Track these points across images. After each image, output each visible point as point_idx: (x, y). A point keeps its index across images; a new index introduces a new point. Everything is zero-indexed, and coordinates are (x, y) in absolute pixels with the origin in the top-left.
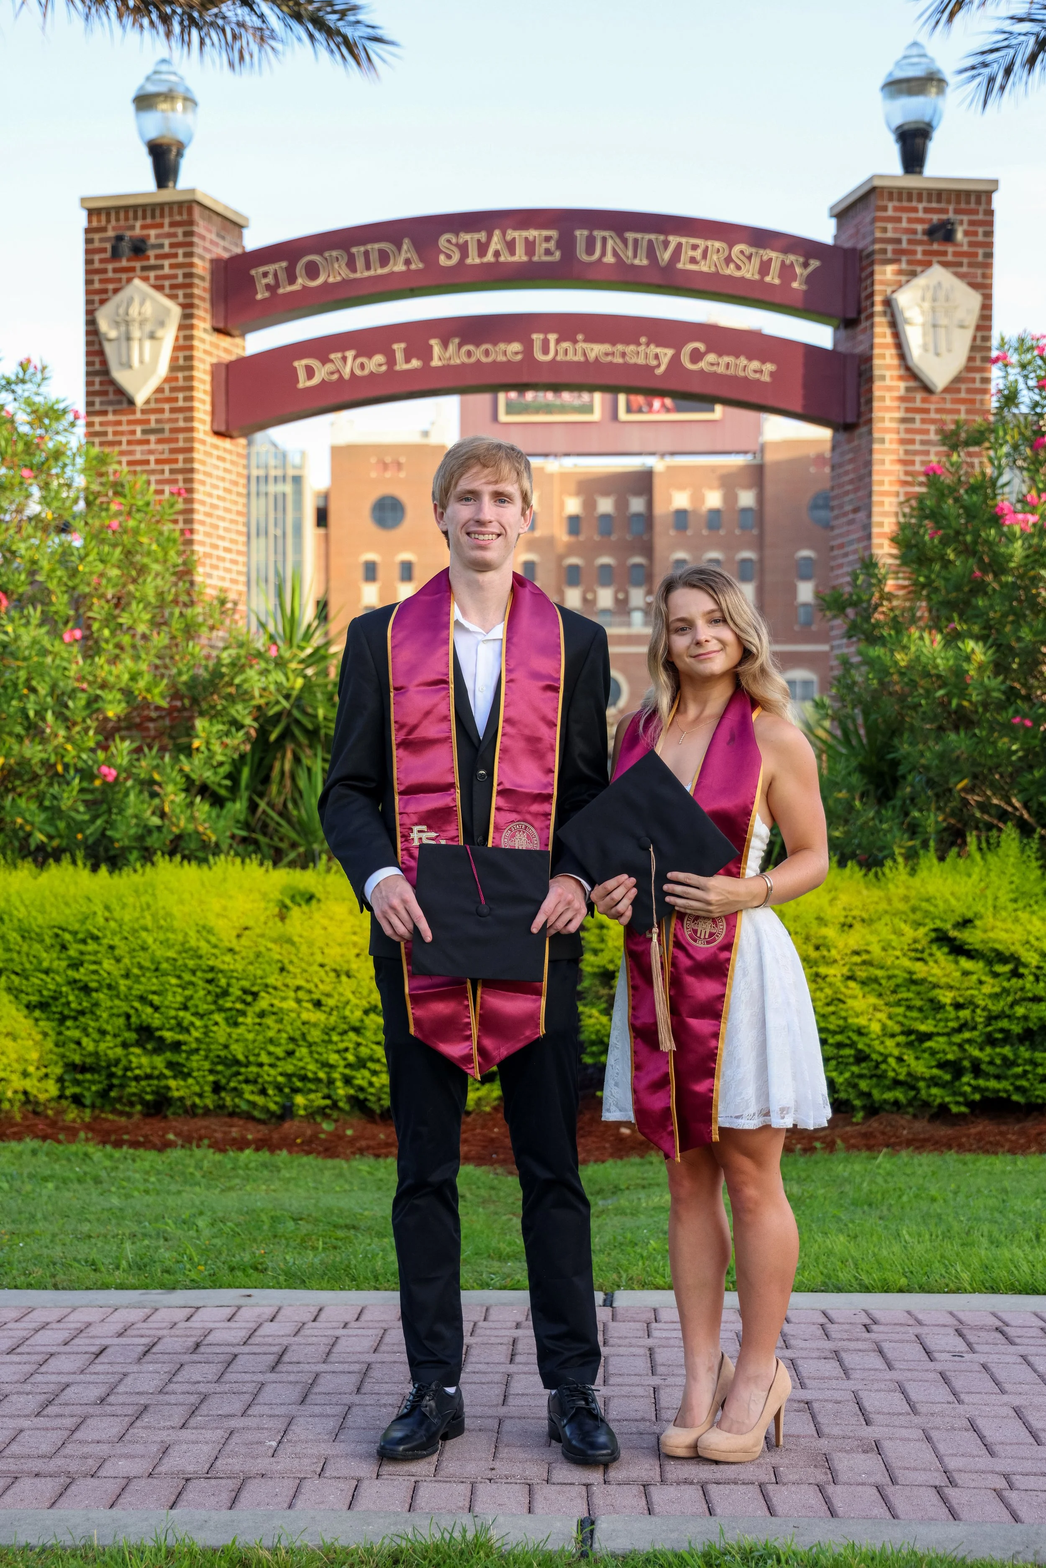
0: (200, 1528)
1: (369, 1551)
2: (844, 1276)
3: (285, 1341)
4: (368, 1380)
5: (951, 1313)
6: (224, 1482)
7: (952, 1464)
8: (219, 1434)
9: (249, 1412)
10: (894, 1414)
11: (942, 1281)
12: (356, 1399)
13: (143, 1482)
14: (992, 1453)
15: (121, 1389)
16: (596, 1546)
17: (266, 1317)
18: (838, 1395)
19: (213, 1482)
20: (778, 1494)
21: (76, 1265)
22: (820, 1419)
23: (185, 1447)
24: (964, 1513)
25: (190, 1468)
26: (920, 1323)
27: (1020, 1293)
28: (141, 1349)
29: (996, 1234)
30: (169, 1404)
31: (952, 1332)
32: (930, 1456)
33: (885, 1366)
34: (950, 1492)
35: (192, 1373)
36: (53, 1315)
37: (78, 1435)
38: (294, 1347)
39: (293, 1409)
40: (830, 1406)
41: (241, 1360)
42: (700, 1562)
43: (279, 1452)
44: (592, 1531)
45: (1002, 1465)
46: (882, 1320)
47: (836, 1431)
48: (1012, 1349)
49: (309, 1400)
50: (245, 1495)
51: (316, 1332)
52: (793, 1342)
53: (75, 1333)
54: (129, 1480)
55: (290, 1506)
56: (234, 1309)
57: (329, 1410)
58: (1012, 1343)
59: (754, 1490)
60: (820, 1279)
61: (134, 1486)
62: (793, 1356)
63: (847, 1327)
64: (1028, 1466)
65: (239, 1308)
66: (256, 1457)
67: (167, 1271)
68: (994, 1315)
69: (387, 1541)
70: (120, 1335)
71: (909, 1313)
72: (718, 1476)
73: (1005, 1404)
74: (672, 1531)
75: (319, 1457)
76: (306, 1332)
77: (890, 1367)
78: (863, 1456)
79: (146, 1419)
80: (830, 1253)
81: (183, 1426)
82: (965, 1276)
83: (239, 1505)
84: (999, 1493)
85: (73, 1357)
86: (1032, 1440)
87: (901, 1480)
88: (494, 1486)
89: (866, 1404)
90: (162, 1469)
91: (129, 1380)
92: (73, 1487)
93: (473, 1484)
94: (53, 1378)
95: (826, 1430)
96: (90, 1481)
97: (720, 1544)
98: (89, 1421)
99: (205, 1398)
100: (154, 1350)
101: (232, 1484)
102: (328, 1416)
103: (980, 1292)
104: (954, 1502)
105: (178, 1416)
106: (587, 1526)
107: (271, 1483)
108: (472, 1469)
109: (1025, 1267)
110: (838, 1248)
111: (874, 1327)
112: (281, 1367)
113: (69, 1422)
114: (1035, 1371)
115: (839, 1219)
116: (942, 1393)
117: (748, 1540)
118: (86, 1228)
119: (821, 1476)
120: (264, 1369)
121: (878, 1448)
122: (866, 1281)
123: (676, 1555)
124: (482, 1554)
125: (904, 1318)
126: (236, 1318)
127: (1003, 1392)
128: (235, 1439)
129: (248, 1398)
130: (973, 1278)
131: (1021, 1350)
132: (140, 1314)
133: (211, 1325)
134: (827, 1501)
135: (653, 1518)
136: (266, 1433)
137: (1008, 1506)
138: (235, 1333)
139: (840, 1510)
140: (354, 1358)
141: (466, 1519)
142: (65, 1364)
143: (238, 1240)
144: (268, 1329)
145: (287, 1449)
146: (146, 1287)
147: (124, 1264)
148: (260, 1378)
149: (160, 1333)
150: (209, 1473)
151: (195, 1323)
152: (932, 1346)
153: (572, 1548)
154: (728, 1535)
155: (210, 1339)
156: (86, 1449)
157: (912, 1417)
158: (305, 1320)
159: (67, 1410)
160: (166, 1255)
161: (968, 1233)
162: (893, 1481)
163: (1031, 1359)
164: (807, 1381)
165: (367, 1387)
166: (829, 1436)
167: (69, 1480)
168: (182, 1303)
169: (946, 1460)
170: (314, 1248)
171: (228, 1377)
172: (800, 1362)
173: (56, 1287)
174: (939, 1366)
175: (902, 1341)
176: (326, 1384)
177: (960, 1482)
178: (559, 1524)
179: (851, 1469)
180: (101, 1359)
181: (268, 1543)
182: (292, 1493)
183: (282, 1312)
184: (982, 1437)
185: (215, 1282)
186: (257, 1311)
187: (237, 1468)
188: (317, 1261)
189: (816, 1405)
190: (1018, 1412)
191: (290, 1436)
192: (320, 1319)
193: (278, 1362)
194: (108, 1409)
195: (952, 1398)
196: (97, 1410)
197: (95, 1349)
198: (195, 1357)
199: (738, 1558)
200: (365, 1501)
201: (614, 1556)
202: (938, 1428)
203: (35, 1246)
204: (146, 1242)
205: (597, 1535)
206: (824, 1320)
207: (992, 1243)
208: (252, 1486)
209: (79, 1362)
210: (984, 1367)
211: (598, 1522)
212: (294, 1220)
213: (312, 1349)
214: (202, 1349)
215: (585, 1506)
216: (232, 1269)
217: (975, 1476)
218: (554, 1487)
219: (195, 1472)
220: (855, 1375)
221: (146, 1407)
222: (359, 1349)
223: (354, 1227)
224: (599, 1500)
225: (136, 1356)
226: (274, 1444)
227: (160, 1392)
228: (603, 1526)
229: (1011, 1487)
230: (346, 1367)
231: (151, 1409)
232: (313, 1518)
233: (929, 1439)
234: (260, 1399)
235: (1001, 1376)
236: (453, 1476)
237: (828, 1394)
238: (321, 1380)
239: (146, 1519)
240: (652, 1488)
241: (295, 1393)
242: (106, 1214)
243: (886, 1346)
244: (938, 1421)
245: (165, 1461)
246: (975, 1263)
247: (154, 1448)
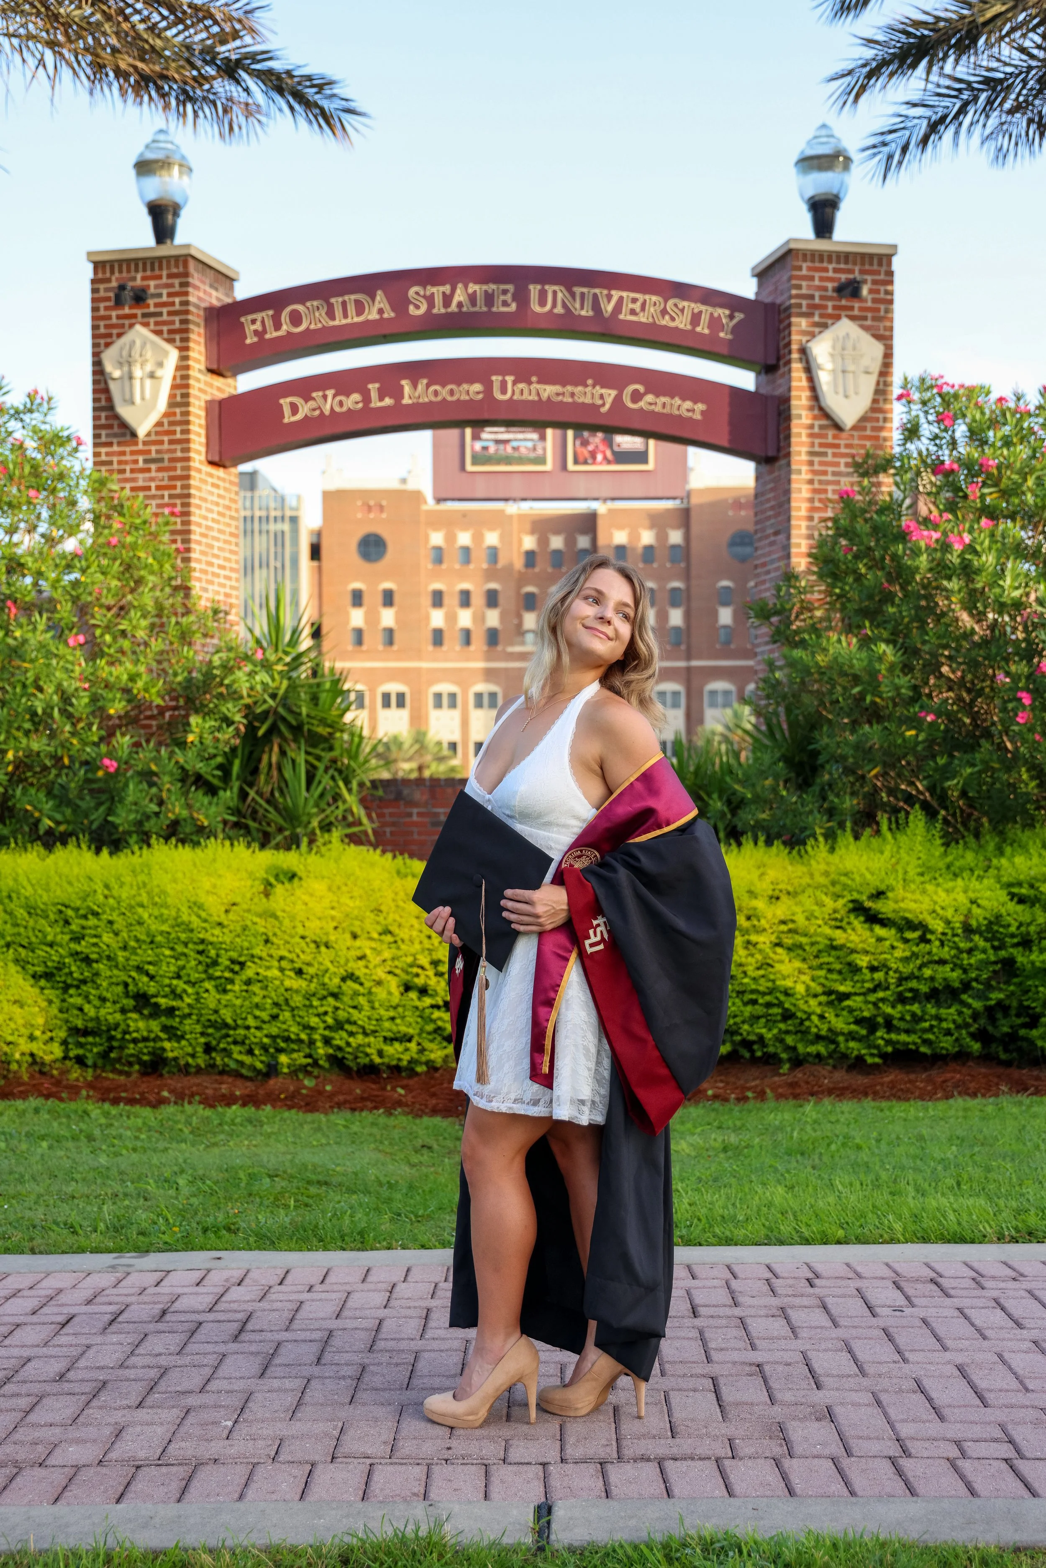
0: (145, 1526)
1: (317, 1550)
2: (786, 1229)
3: (249, 1307)
4: (329, 1349)
5: (887, 1265)
6: (174, 1469)
7: (905, 1430)
8: (176, 1413)
9: (208, 1388)
10: (843, 1376)
11: (876, 1232)
12: (316, 1370)
13: (91, 1471)
14: (942, 1418)
15: (82, 1363)
16: (553, 1537)
17: (234, 1280)
18: (787, 1357)
19: (164, 1469)
20: (737, 1471)
21: (55, 1227)
22: (773, 1384)
23: (138, 1429)
24: (920, 1489)
25: (142, 1454)
26: (859, 1276)
27: (949, 1242)
28: (108, 1317)
29: (920, 1181)
30: (128, 1380)
31: (891, 1285)
32: (881, 1422)
33: (830, 1324)
34: (904, 1463)
35: (155, 1344)
36: (23, 1282)
37: (32, 1418)
38: (259, 1314)
39: (252, 1384)
40: (780, 1368)
41: (203, 1330)
42: (659, 1556)
43: (234, 1435)
44: (549, 1522)
45: (953, 1431)
46: (824, 1274)
47: (788, 1397)
48: (948, 1301)
49: (268, 1372)
50: (195, 1483)
51: (281, 1297)
52: (741, 1299)
53: (44, 1300)
54: (77, 1468)
55: (241, 1497)
56: (203, 1273)
57: (288, 1384)
58: (948, 1296)
59: (711, 1465)
60: (763, 1232)
61: (83, 1476)
62: (742, 1314)
63: (791, 1282)
64: (977, 1431)
65: (209, 1271)
66: (209, 1441)
67: (142, 1233)
68: (928, 1265)
69: (337, 1541)
70: (89, 1302)
71: (848, 1265)
72: (675, 1451)
73: (949, 1362)
74: (631, 1517)
75: (273, 1439)
76: (272, 1296)
77: (836, 1324)
78: (817, 1425)
79: (103, 1397)
80: (770, 1205)
81: (139, 1405)
82: (898, 1227)
83: (187, 1496)
84: (952, 1462)
85: (38, 1327)
86: (978, 1402)
87: (855, 1451)
88: (450, 1468)
89: (816, 1366)
90: (113, 1455)
91: (91, 1353)
92: (18, 1479)
93: (429, 1466)
94: (16, 1352)
95: (778, 1396)
96: (38, 1472)
97: (677, 1533)
98: (44, 1401)
99: (164, 1372)
100: (120, 1319)
101: (182, 1472)
102: (286, 1391)
103: (912, 1242)
104: (909, 1475)
105: (136, 1391)
106: (544, 1511)
107: (223, 1469)
108: (429, 1449)
109: (952, 1216)
110: (777, 1200)
111: (817, 1282)
112: (244, 1337)
113: (24, 1403)
114: (973, 1325)
115: (776, 1170)
116: (886, 1352)
117: (709, 1528)
118: (71, 1188)
119: (778, 1450)
120: (226, 1338)
121: (830, 1414)
122: (807, 1234)
123: (636, 1548)
124: (435, 1555)
125: (844, 1271)
126: (204, 1282)
127: (945, 1349)
128: (191, 1419)
129: (208, 1371)
130: (905, 1229)
131: (957, 1302)
132: (111, 1279)
133: (180, 1290)
134: (784, 1477)
135: (611, 1503)
136: (223, 1412)
137: (962, 1477)
138: (200, 1300)
139: (798, 1488)
140: (317, 1325)
141: (419, 1510)
142: (29, 1336)
143: (214, 1199)
144: (236, 1293)
145: (243, 1429)
146: (119, 1250)
147: (102, 1226)
148: (222, 1348)
149: (129, 1300)
150: (161, 1462)
151: (164, 1289)
152: (873, 1301)
153: (529, 1540)
154: (687, 1523)
155: (177, 1306)
156: (37, 1434)
157: (861, 1379)
158: (271, 1283)
159: (24, 1389)
160: (142, 1216)
161: (895, 1181)
162: (849, 1453)
163: (967, 1311)
164: (757, 1342)
165: (327, 1357)
166: (783, 1404)
167: (15, 1471)
168: (153, 1267)
169: (898, 1426)
170: (286, 1206)
171: (190, 1348)
172: (749, 1321)
173: (33, 1251)
174: (880, 1322)
175: (844, 1296)
176: (286, 1355)
177: (913, 1451)
178: (515, 1512)
179: (806, 1439)
180: (68, 1329)
181: (212, 1543)
182: (243, 1481)
183: (250, 1275)
184: (929, 1400)
185: (187, 1245)
186: (226, 1274)
187: (190, 1453)
188: (287, 1220)
189: (767, 1368)
190: (960, 1368)
191: (246, 1415)
192: (286, 1282)
193: (241, 1331)
194: (66, 1386)
195: (897, 1357)
196: (55, 1388)
197: (61, 1319)
198: (160, 1326)
199: (698, 1550)
200: (317, 1491)
201: (571, 1550)
202: (886, 1391)
203: (18, 1208)
204: (127, 1202)
205: (554, 1526)
206: (769, 1275)
207: (917, 1191)
208: (203, 1474)
209: (46, 1332)
210: (924, 1321)
211: (555, 1509)
212: (270, 1176)
213: (275, 1315)
214: (168, 1317)
215: (542, 1489)
216: (205, 1230)
217: (927, 1444)
218: (510, 1468)
219: (147, 1459)
220: (803, 1333)
221: (105, 1383)
222: (322, 1315)
223: (326, 1183)
224: (555, 1482)
225: (100, 1325)
226: (230, 1424)
227: (121, 1366)
228: (560, 1513)
229: (964, 1455)
230: (308, 1335)
231: (109, 1386)
232: (263, 1511)
233: (879, 1403)
234: (220, 1373)
235: (941, 1331)
236: (408, 1457)
237: (778, 1356)
238: (282, 1350)
239: (90, 1517)
240: (609, 1467)
241: (255, 1366)
242: (91, 1176)
243: (829, 1301)
244: (885, 1383)
245: (117, 1446)
246: (906, 1213)
247: (107, 1431)
